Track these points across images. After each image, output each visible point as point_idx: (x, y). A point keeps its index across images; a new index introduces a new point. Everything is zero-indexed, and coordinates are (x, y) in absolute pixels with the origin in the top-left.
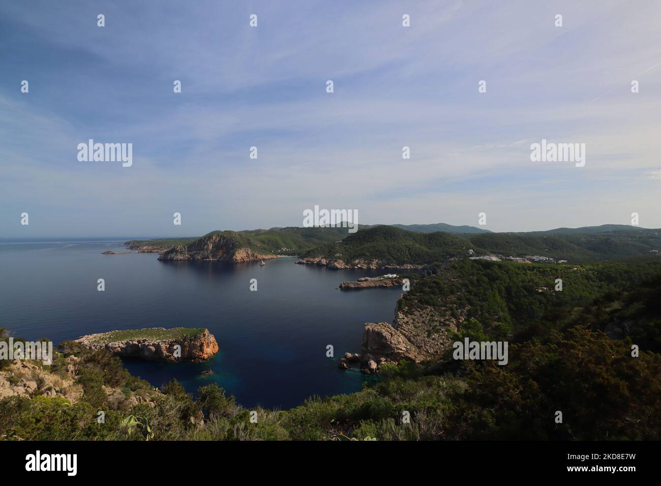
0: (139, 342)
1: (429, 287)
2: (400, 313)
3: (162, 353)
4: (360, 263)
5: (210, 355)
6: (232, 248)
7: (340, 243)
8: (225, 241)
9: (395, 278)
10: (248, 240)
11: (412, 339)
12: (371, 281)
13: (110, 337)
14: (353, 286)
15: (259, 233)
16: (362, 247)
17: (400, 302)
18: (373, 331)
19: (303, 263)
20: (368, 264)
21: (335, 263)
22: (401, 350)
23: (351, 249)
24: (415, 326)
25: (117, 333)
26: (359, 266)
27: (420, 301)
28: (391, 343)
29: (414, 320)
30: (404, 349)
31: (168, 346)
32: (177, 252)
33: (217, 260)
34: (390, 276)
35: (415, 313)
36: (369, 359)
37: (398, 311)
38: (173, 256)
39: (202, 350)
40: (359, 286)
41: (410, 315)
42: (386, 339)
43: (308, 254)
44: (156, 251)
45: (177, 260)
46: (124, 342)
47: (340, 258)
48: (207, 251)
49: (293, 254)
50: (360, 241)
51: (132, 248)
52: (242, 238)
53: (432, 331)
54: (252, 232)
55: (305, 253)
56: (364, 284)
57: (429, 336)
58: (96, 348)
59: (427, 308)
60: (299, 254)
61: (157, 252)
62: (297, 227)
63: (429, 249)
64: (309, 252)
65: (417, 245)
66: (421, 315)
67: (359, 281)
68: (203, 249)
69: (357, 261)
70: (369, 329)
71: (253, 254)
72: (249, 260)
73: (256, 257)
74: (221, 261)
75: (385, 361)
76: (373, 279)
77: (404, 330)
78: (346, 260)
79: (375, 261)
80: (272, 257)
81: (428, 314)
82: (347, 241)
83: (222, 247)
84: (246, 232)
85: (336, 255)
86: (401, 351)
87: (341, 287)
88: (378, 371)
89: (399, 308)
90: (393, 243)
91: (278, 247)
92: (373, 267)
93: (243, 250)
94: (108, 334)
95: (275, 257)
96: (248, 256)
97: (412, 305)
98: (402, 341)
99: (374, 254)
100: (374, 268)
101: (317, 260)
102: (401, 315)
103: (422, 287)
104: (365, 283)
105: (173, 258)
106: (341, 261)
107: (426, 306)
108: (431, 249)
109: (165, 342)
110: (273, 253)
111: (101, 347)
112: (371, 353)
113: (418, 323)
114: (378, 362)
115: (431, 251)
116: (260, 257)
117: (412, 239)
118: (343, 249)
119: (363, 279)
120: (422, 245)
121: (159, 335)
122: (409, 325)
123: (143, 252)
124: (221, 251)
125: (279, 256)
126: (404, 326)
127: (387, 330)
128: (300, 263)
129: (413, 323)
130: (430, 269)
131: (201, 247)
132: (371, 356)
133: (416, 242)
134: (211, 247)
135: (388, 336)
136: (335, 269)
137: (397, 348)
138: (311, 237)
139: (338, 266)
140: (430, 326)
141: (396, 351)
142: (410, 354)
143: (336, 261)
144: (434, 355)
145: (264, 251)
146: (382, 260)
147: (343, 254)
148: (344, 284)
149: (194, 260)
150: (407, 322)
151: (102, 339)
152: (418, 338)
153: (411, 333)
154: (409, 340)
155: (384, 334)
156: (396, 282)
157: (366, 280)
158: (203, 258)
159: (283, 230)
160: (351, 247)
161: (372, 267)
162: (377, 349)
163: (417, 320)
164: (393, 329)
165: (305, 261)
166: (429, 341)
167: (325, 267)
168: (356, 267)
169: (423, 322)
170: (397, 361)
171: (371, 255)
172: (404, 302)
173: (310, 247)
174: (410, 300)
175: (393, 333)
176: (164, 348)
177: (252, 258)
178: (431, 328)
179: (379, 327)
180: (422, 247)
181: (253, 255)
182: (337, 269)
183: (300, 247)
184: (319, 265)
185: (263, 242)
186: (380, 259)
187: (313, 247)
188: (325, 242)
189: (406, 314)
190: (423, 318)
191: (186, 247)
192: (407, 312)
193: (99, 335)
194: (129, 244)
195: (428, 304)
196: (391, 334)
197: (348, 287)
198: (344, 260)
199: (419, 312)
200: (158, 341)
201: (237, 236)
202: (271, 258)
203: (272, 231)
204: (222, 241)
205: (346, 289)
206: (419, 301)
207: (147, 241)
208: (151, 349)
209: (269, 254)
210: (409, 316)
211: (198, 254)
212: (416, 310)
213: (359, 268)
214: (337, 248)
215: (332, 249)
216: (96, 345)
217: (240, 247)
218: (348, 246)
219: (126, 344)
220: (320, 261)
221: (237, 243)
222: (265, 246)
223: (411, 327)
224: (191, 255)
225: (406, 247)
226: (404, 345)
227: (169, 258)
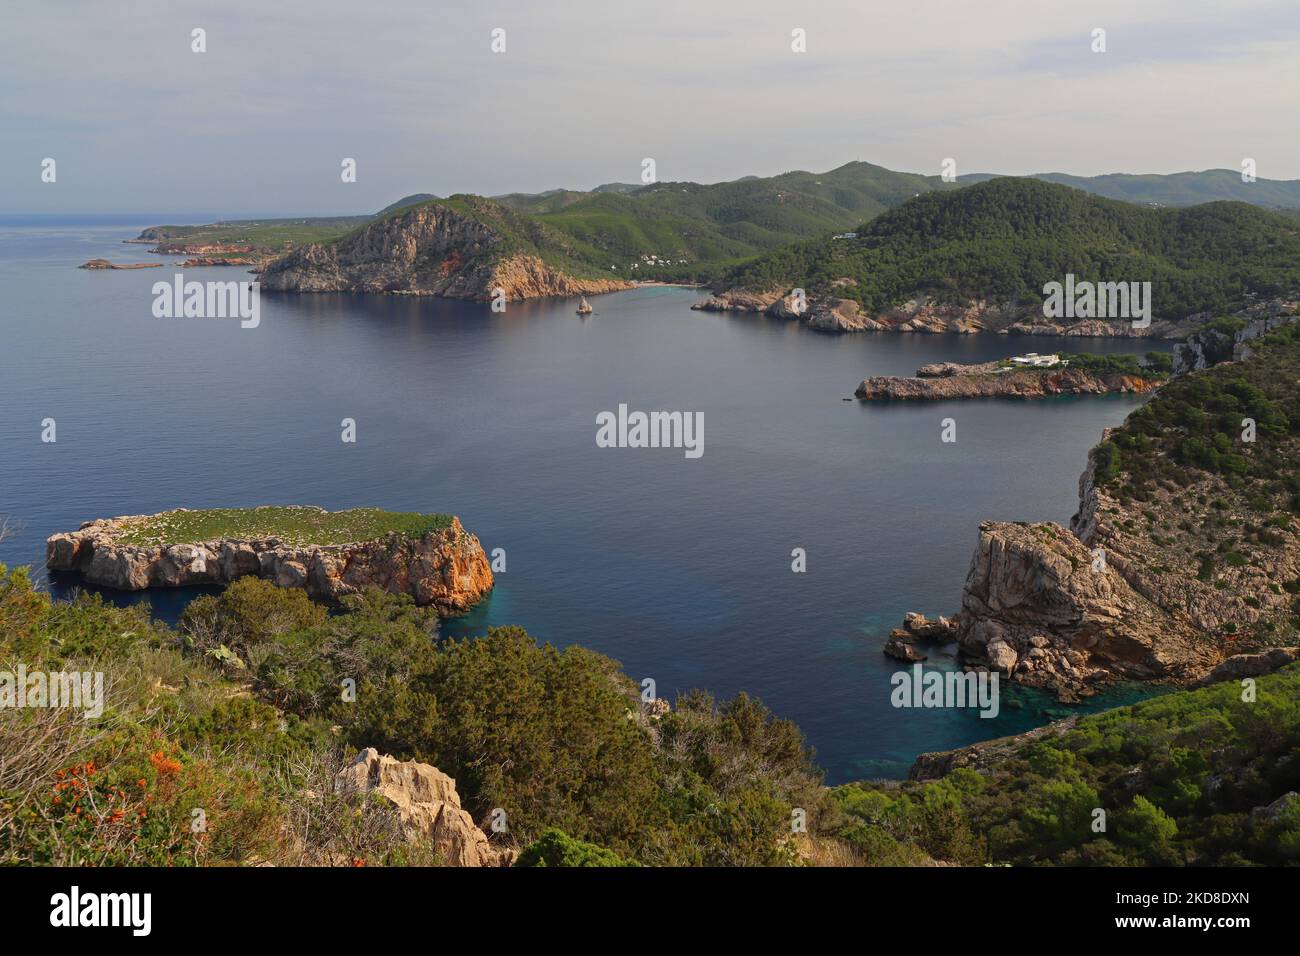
0: (256, 545)
1: (1213, 407)
2: (1103, 492)
3: (328, 582)
4: (919, 312)
5: (470, 595)
6: (483, 257)
7: (849, 242)
8: (456, 229)
9: (1055, 367)
10: (531, 227)
11: (1145, 581)
12: (970, 374)
13: (169, 529)
14: (902, 391)
15: (565, 204)
16: (930, 255)
17: (1100, 456)
18: (1010, 549)
19: (721, 310)
20: (951, 315)
21: (835, 313)
22: (1106, 614)
23: (887, 262)
24: (1155, 539)
25: (187, 518)
26: (918, 322)
27: (1177, 454)
28: (1071, 589)
29: (1151, 518)
30: (1116, 612)
31: (343, 563)
32: (306, 265)
33: (436, 295)
34: (1037, 360)
35: (1156, 494)
36: (990, 634)
37: (1096, 484)
38: (294, 277)
39: (446, 581)
40: (925, 392)
41: (1138, 499)
42: (1054, 577)
43: (737, 277)
44: (238, 260)
45: (309, 292)
46: (211, 544)
47: (847, 293)
48: (402, 264)
49: (682, 278)
50: (922, 235)
51: (163, 250)
52: (511, 222)
53: (1217, 557)
54: (536, 200)
55: (723, 275)
56: (943, 387)
57: (1204, 573)
58: (136, 559)
59: (1200, 478)
60: (702, 279)
61: (242, 264)
62: (693, 185)
63: (1179, 265)
64: (739, 272)
65: (1134, 252)
66: (1177, 502)
67: (921, 375)
68: (387, 259)
69: (910, 306)
70: (994, 541)
71: (552, 277)
72: (536, 294)
73: (562, 286)
74: (448, 297)
75: (1045, 647)
76: (972, 369)
77: (1118, 551)
78: (870, 303)
79: (977, 307)
80: (613, 286)
81: (1202, 500)
82: (875, 233)
83: (448, 250)
84: (519, 199)
85: (835, 284)
86: (1103, 619)
87: (860, 394)
88: (1020, 677)
89: (1097, 473)
90: (1043, 242)
91: (630, 252)
92: (967, 326)
93: (517, 260)
94: (162, 519)
95: (621, 285)
96: (534, 284)
97: (1146, 467)
98: (1109, 587)
99: (971, 281)
100: (972, 330)
101: (767, 299)
102: (1105, 501)
103: (1185, 403)
104: (946, 381)
105: (297, 287)
106: (854, 306)
107: (1195, 472)
108: (1184, 268)
109: (332, 550)
110: (616, 273)
111: (150, 556)
112: (996, 617)
113: (1167, 528)
114: (1023, 648)
115: (1186, 273)
116: (572, 284)
117: (1115, 228)
118: (861, 263)
119: (937, 369)
120: (1151, 252)
121: (313, 529)
122: (1136, 534)
123: (201, 263)
124: (445, 264)
125: (634, 283)
126: (1118, 536)
127: (1058, 547)
128: (709, 309)
129: (1149, 529)
130: (1197, 340)
131: (380, 251)
132: (998, 628)
133: (1131, 238)
134: (412, 249)
135: (1064, 569)
136: (835, 332)
137: (1090, 606)
138: (743, 216)
139: (845, 322)
140: (1211, 540)
141: (1088, 617)
142: (1134, 628)
143: (834, 304)
144: (1218, 635)
145: (586, 263)
146: (1000, 302)
147: (859, 281)
148: (874, 384)
149: (362, 293)
150: (1129, 524)
151: (149, 532)
152: (1167, 578)
153: (1143, 560)
154: (1135, 584)
155: (1049, 561)
156: (1058, 381)
157: (948, 373)
158: (389, 288)
159: (646, 195)
160: (890, 255)
161: (963, 329)
162: (1022, 606)
163: (1161, 518)
164: (1078, 544)
165: (725, 304)
166: (1204, 592)
167: (797, 323)
168: (907, 327)
169: (1186, 527)
170: (1089, 649)
171: (962, 285)
172: (1116, 455)
173: (737, 255)
174: (1139, 449)
175: (1079, 557)
176: (334, 568)
177: (546, 289)
178: (1215, 546)
179: (1032, 538)
180: (1153, 258)
181: (551, 280)
182: (840, 331)
183: (703, 254)
184: (777, 317)
185: (580, 236)
186: (994, 298)
187: (752, 255)
188: (792, 238)
189: (1123, 495)
190: (1186, 511)
191: (334, 251)
192: (1127, 490)
193: (136, 520)
194: (151, 237)
195: (1204, 462)
196: (1074, 562)
197: (886, 394)
198: (864, 299)
199: (1171, 490)
200: (313, 546)
201: (493, 213)
202: (611, 291)
203: (605, 198)
204: (448, 230)
205: (878, 399)
206: (1170, 455)
207: (203, 229)
208: (294, 569)
209: (603, 276)
210: (1135, 503)
211: (374, 275)
212: (1160, 484)
213: (917, 330)
214: (839, 257)
215: (819, 262)
216: (135, 548)
217: (508, 251)
218: (877, 251)
219: (220, 549)
220: (779, 304)
221: (497, 239)
222: (589, 249)
223: (1142, 540)
224: (351, 277)
225: (1093, 258)
226: (1116, 598)
227: (283, 286)
